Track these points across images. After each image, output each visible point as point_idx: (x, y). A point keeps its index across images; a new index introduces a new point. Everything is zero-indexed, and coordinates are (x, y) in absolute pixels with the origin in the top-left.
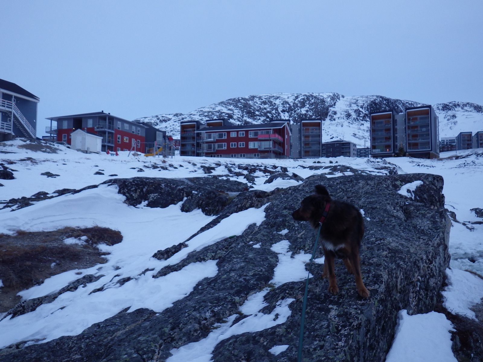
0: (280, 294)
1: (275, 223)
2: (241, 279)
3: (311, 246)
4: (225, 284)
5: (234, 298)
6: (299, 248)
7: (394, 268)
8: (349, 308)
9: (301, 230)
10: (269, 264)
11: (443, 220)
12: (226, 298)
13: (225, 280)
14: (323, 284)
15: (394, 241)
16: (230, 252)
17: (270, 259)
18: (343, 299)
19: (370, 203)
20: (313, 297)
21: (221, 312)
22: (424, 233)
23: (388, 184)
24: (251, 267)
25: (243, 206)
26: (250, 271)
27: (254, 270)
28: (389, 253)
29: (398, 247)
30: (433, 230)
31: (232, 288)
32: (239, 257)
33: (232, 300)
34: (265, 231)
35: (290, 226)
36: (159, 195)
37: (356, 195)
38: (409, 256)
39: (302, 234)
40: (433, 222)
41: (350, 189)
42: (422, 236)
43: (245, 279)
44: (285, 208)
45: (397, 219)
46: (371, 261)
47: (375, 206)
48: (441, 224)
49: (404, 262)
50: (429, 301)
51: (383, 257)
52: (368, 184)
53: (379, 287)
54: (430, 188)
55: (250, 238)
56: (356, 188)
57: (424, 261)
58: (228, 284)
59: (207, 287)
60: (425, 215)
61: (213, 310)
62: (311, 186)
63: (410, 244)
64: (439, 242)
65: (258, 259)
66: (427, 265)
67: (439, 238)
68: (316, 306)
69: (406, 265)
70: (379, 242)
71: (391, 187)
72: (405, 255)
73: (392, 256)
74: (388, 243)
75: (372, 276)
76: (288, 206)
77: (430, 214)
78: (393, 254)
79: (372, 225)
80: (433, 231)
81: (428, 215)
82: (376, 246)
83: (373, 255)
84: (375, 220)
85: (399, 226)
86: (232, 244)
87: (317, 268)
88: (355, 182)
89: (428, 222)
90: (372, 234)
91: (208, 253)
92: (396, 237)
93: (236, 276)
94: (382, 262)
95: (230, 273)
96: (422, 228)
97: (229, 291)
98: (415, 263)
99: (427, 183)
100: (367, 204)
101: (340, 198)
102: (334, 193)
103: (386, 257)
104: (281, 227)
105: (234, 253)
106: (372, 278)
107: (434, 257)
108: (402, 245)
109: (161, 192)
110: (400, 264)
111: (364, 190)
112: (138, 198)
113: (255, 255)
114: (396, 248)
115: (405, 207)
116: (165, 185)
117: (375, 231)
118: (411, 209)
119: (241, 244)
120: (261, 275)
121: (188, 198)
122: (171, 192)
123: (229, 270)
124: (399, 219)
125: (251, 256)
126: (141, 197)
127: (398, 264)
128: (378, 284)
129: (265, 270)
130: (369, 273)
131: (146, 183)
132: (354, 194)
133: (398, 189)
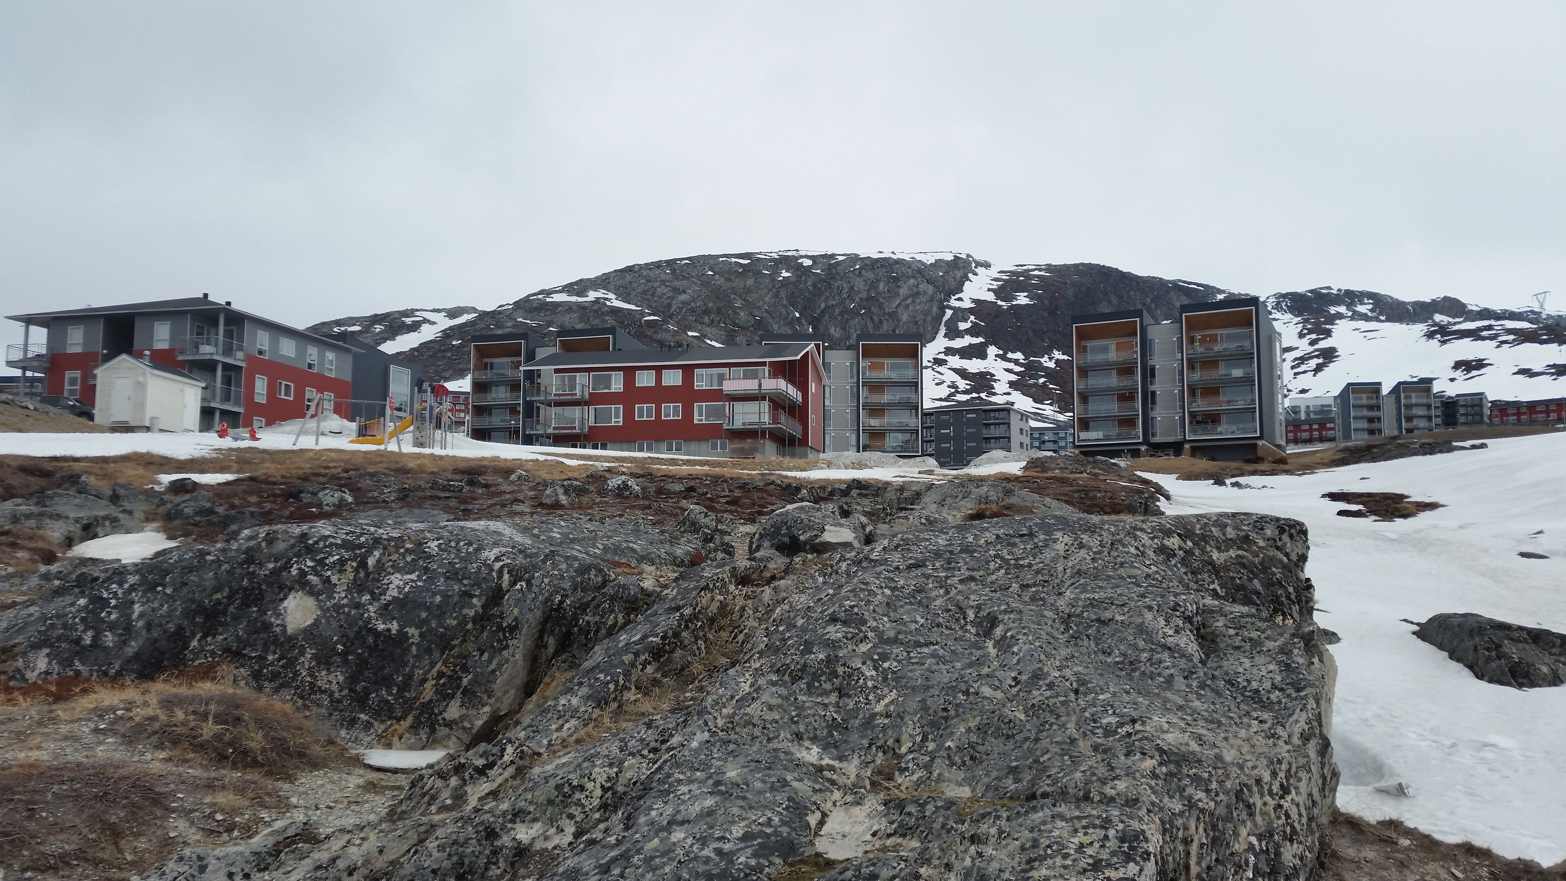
1: (805, 665)
2: (707, 852)
3: (919, 739)
4: (656, 869)
6: (881, 747)
7: (1177, 811)
9: (886, 691)
10: (790, 799)
11: (1316, 660)
13: (657, 857)
14: (968, 862)
15: (1174, 725)
16: (666, 761)
17: (795, 784)
19: (1092, 604)
22: (1261, 700)
23: (1143, 545)
24: (736, 811)
25: (700, 612)
26: (733, 823)
27: (747, 822)
28: (1161, 764)
29: (1187, 744)
30: (1288, 692)
32: (697, 779)
34: (773, 694)
35: (850, 676)
36: (420, 579)
37: (1046, 578)
39: (887, 700)
40: (1286, 665)
41: (1027, 561)
42: (1255, 710)
43: (719, 852)
44: (834, 620)
45: (1176, 655)
46: (1107, 789)
47: (1108, 615)
48: (1310, 673)
49: (1208, 791)
51: (1143, 777)
52: (1081, 546)
53: (1141, 870)
54: (1272, 559)
55: (728, 716)
56: (1048, 555)
57: (1266, 788)
58: (667, 869)
60: (1261, 644)
63: (1222, 735)
64: (1306, 728)
65: (758, 785)
66: (1273, 799)
67: (1304, 716)
69: (1213, 800)
70: (1128, 728)
71: (1151, 553)
72: (1211, 769)
73: (1170, 774)
74: (1156, 730)
75: (1117, 838)
76: (843, 614)
77: (1275, 641)
78: (1172, 767)
79: (1101, 675)
80: (1289, 696)
81: (1270, 645)
82: (1120, 740)
83: (1113, 769)
84: (1109, 660)
85: (1186, 678)
86: (672, 736)
87: (942, 812)
88: (1042, 537)
89: (1272, 667)
90: (1107, 705)
91: (594, 766)
92: (1180, 713)
93: (690, 841)
94: (1142, 792)
95: (670, 833)
96: (1254, 685)
98: (1239, 795)
99: (1261, 543)
100: (1084, 607)
101: (1000, 587)
102: (981, 573)
103: (1154, 775)
104: (823, 678)
105: (678, 765)
106: (1118, 844)
107: (1293, 776)
108: (1199, 738)
109: (426, 569)
110: (1196, 798)
111: (1070, 564)
112: (349, 590)
113: (746, 770)
114: (1183, 748)
115: (1199, 618)
116: (439, 546)
117: (1114, 694)
118: (1217, 624)
119: (702, 736)
120: (768, 836)
121: (518, 587)
122: (461, 569)
123: (665, 823)
124: (1183, 656)
125: (732, 773)
126: (358, 586)
127: (1190, 799)
128: (1137, 863)
129: (781, 820)
130: (1106, 829)
131: (377, 541)
132: (1040, 577)
133: (1173, 562)
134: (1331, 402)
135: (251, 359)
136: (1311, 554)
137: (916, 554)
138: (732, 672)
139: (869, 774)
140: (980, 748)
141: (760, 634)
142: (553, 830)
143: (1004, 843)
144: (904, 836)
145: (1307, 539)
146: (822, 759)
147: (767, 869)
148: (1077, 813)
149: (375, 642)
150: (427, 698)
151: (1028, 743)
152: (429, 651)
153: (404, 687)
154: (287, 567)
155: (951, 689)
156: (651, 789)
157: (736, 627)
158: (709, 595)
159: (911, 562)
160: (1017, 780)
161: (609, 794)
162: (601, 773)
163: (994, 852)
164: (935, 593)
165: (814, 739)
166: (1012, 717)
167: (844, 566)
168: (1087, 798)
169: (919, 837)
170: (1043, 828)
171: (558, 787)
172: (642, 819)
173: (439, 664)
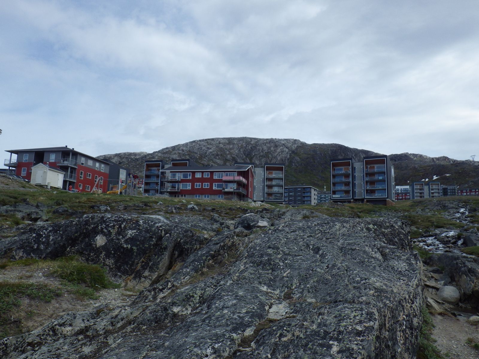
0: (278, 331)
1: (261, 261)
2: (235, 316)
3: (298, 284)
4: (220, 321)
5: (232, 334)
6: (286, 287)
7: (381, 307)
8: (349, 343)
9: (287, 269)
10: (259, 302)
11: (418, 262)
12: (224, 335)
13: (220, 317)
14: (319, 321)
15: (378, 281)
16: (219, 289)
17: (260, 297)
18: (342, 335)
19: (349, 244)
20: (313, 334)
21: (222, 349)
22: (402, 274)
23: (362, 227)
24: (243, 304)
25: (226, 244)
26: (242, 308)
27: (247, 308)
28: (375, 292)
29: (382, 286)
30: (411, 271)
31: (227, 325)
32: (230, 295)
33: (230, 336)
34: (251, 270)
35: (275, 265)
36: (137, 232)
37: (334, 236)
38: (393, 295)
39: (287, 273)
40: (410, 264)
41: (327, 231)
42: (401, 277)
43: (239, 316)
44: (269, 247)
45: (376, 260)
46: (360, 299)
47: (354, 247)
48: (417, 266)
49: (390, 301)
50: (414, 340)
51: (371, 296)
52: (344, 227)
53: (374, 324)
54: (400, 232)
55: (237, 276)
56: (334, 229)
57: (407, 300)
58: (223, 321)
59: (202, 324)
60: (401, 257)
61: (213, 347)
62: (290, 227)
63: (393, 284)
64: (417, 283)
66: (409, 304)
67: (417, 279)
68: (317, 342)
69: (392, 303)
70: (364, 281)
71: (365, 229)
72: (390, 294)
73: (378, 295)
74: (373, 282)
75: (365, 314)
77: (405, 256)
78: (379, 293)
79: (354, 265)
80: (411, 273)
81: (403, 257)
82: (361, 285)
83: (361, 293)
84: (355, 261)
85: (379, 267)
86: (220, 281)
87: (308, 306)
88: (332, 224)
90: (356, 274)
91: (197, 290)
92: (379, 277)
93: (229, 313)
94: (371, 300)
95: (223, 311)
96: (400, 269)
97: (225, 328)
99: (397, 227)
100: (347, 245)
101: (320, 239)
102: (314, 234)
103: (374, 296)
104: (267, 265)
105: (223, 290)
106: (366, 316)
107: (415, 298)
108: (386, 285)
109: (139, 229)
110: (387, 303)
111: (341, 232)
112: (116, 234)
113: (245, 292)
114: (381, 288)
115: (381, 249)
116: (143, 222)
117: (358, 271)
118: (386, 251)
119: (230, 282)
120: (254, 312)
121: (167, 235)
122: (149, 229)
123: (221, 307)
124: (378, 260)
125: (241, 293)
126: (118, 233)
127: (385, 303)
128: (373, 322)
129: (257, 308)
130: (362, 311)
131: (124, 220)
132: (332, 236)
133: (371, 232)
135: (79, 166)
137: (293, 228)
138: (237, 263)
139: (283, 295)
140: (318, 287)
141: (245, 252)
142: (184, 309)
143: (330, 315)
144: (296, 313)
146: (268, 290)
147: (254, 322)
148: (352, 307)
149: (123, 251)
150: (139, 269)
151: (333, 286)
152: (140, 254)
153: (132, 265)
154: (97, 227)
155: (308, 269)
156: (215, 297)
157: (237, 249)
158: (228, 239)
159: (292, 230)
160: (330, 297)
161: (201, 299)
162: (199, 292)
163: (327, 318)
164: (300, 240)
165: (265, 284)
166: (327, 278)
167: (270, 231)
168: (354, 302)
169: (301, 313)
170: (342, 310)
171: (186, 296)
172: (213, 306)
173: (143, 258)
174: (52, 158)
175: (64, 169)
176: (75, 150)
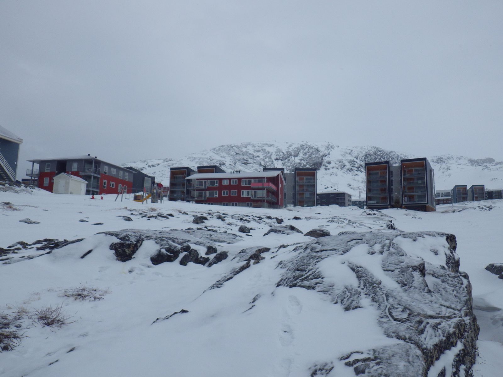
57: (457, 336)
98: (448, 339)
115: (425, 271)
134: (450, 191)
135: (102, 175)
136: (457, 246)
145: (456, 241)
174: (75, 167)
175: (87, 178)
176: (98, 158)
